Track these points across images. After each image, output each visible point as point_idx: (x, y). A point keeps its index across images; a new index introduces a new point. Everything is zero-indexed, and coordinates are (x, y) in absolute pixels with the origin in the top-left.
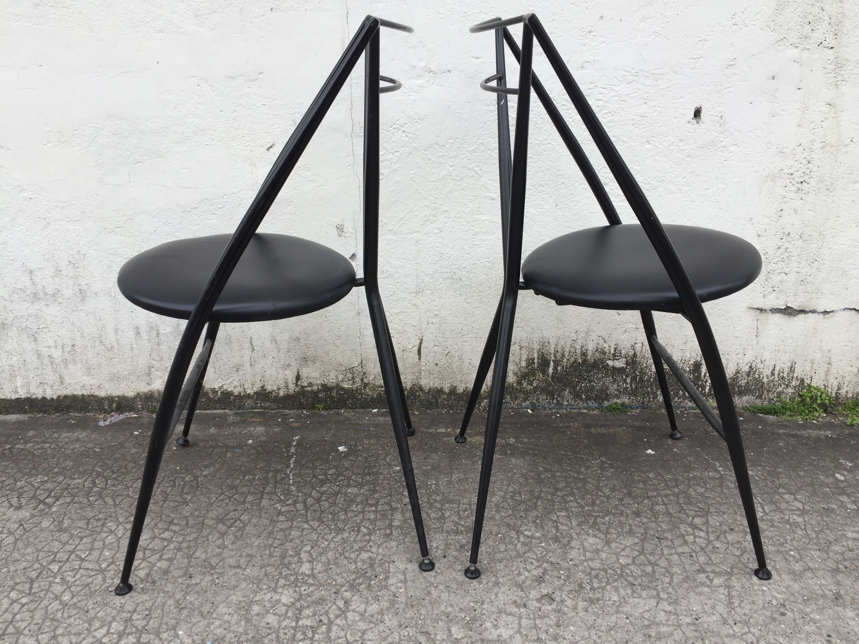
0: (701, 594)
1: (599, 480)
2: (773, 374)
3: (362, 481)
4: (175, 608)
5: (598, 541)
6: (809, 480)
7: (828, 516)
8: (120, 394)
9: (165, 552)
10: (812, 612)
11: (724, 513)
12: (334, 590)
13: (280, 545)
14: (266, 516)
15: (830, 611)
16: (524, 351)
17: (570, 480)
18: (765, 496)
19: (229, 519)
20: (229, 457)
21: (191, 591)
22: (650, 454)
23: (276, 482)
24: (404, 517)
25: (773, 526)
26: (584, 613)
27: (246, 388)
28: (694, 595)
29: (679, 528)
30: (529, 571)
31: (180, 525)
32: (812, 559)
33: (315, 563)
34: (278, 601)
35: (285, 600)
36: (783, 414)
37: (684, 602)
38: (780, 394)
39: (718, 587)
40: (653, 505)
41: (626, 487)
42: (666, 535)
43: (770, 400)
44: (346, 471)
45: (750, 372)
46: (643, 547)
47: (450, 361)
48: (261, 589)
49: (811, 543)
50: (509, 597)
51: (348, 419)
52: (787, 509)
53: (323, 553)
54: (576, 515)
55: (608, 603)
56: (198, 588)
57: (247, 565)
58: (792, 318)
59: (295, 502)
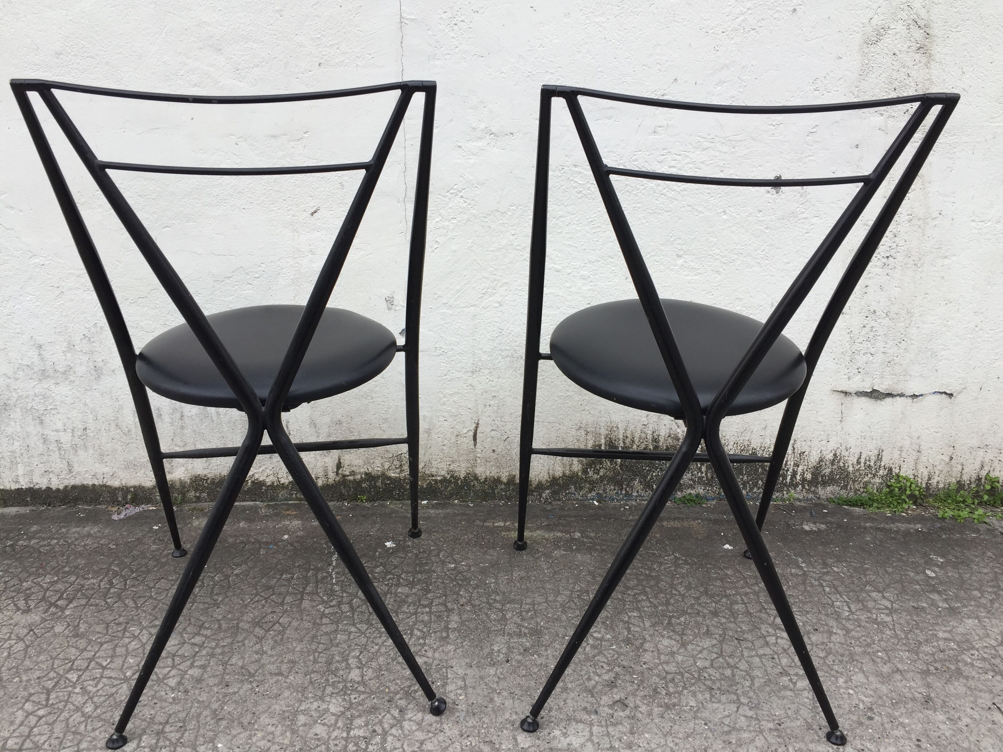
0: (784, 698)
1: (673, 577)
2: (858, 462)
3: (413, 580)
4: (212, 719)
5: (674, 643)
6: (898, 577)
7: (918, 615)
8: (137, 484)
9: (196, 658)
10: (901, 716)
11: (808, 612)
12: (387, 698)
13: (325, 650)
14: (309, 618)
15: (920, 715)
16: (590, 437)
17: (641, 578)
18: (851, 594)
19: (266, 622)
20: (263, 554)
21: (228, 701)
22: (728, 549)
23: (317, 582)
24: (461, 618)
25: (859, 626)
26: (660, 719)
27: (280, 477)
28: (776, 700)
29: (760, 629)
30: (599, 676)
31: (212, 629)
32: (901, 660)
33: (365, 669)
34: (327, 710)
35: (333, 709)
36: (870, 506)
37: (766, 707)
38: (866, 484)
39: (802, 691)
40: (731, 604)
41: (702, 585)
42: (746, 636)
43: (856, 490)
44: (395, 569)
45: (834, 460)
46: (722, 649)
47: (509, 447)
48: (307, 698)
49: (900, 643)
50: (579, 704)
51: (394, 511)
52: (874, 608)
53: (373, 658)
54: (649, 616)
55: (685, 708)
56: (236, 697)
57: (289, 672)
58: (879, 402)
59: (340, 603)
